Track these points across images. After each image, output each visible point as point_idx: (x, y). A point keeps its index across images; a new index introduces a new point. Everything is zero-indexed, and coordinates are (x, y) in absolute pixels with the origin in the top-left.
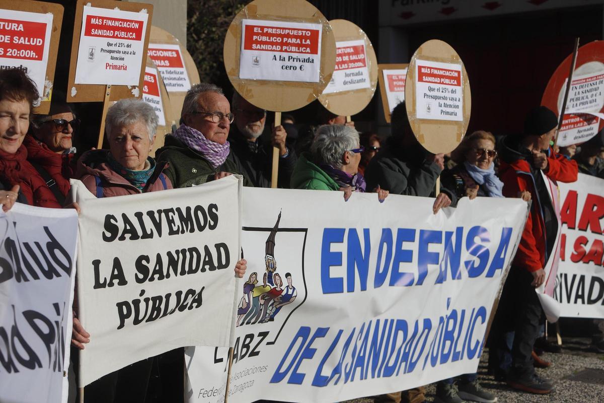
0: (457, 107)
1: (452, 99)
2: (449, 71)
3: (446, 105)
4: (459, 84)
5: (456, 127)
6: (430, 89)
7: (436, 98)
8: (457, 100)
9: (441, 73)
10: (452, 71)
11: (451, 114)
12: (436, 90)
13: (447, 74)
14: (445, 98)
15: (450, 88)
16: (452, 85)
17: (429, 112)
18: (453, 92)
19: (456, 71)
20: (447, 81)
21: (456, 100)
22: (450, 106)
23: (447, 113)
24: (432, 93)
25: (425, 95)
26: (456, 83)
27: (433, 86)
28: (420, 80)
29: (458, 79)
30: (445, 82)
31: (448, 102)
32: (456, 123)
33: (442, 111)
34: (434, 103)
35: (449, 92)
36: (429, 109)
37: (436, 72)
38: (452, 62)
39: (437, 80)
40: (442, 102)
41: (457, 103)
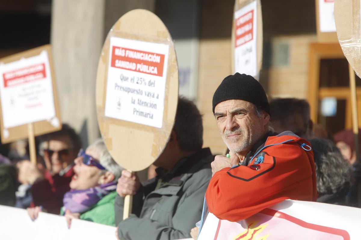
0: (154, 106)
1: (149, 94)
2: (149, 53)
3: (140, 103)
4: (160, 74)
5: (152, 135)
6: (124, 79)
7: (128, 90)
8: (156, 96)
9: (138, 56)
10: (153, 54)
11: (146, 115)
12: (129, 80)
13: (146, 58)
14: (139, 92)
15: (148, 78)
16: (150, 74)
17: (119, 109)
18: (151, 84)
19: (158, 55)
20: (144, 68)
21: (153, 97)
22: (146, 104)
23: (141, 114)
24: (125, 84)
25: (117, 86)
26: (156, 71)
27: (126, 73)
28: (113, 65)
29: (159, 66)
30: (141, 70)
31: (144, 98)
32: (153, 129)
33: (135, 111)
34: (127, 97)
35: (145, 84)
36: (119, 105)
37: (132, 55)
38: (157, 41)
39: (133, 66)
40: (136, 97)
41: (154, 101)
